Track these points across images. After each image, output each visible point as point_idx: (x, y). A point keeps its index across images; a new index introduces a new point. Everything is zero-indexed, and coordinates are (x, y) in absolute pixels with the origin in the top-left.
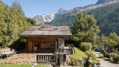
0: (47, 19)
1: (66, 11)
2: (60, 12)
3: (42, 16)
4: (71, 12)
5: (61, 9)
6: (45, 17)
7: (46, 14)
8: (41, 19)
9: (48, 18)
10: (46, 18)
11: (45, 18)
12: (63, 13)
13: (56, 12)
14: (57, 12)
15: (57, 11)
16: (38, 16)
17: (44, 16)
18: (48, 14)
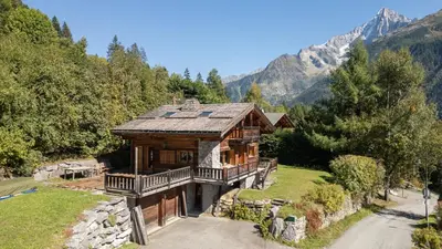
0: (319, 66)
1: (404, 24)
2: (375, 32)
3: (298, 57)
4: (426, 24)
5: (379, 20)
6: (311, 57)
7: (315, 47)
8: (297, 65)
9: (322, 62)
10: (315, 62)
11: (310, 62)
12: (390, 35)
13: (356, 35)
14: (362, 34)
15: (361, 29)
16: (285, 56)
17: (305, 56)
18: (322, 46)
